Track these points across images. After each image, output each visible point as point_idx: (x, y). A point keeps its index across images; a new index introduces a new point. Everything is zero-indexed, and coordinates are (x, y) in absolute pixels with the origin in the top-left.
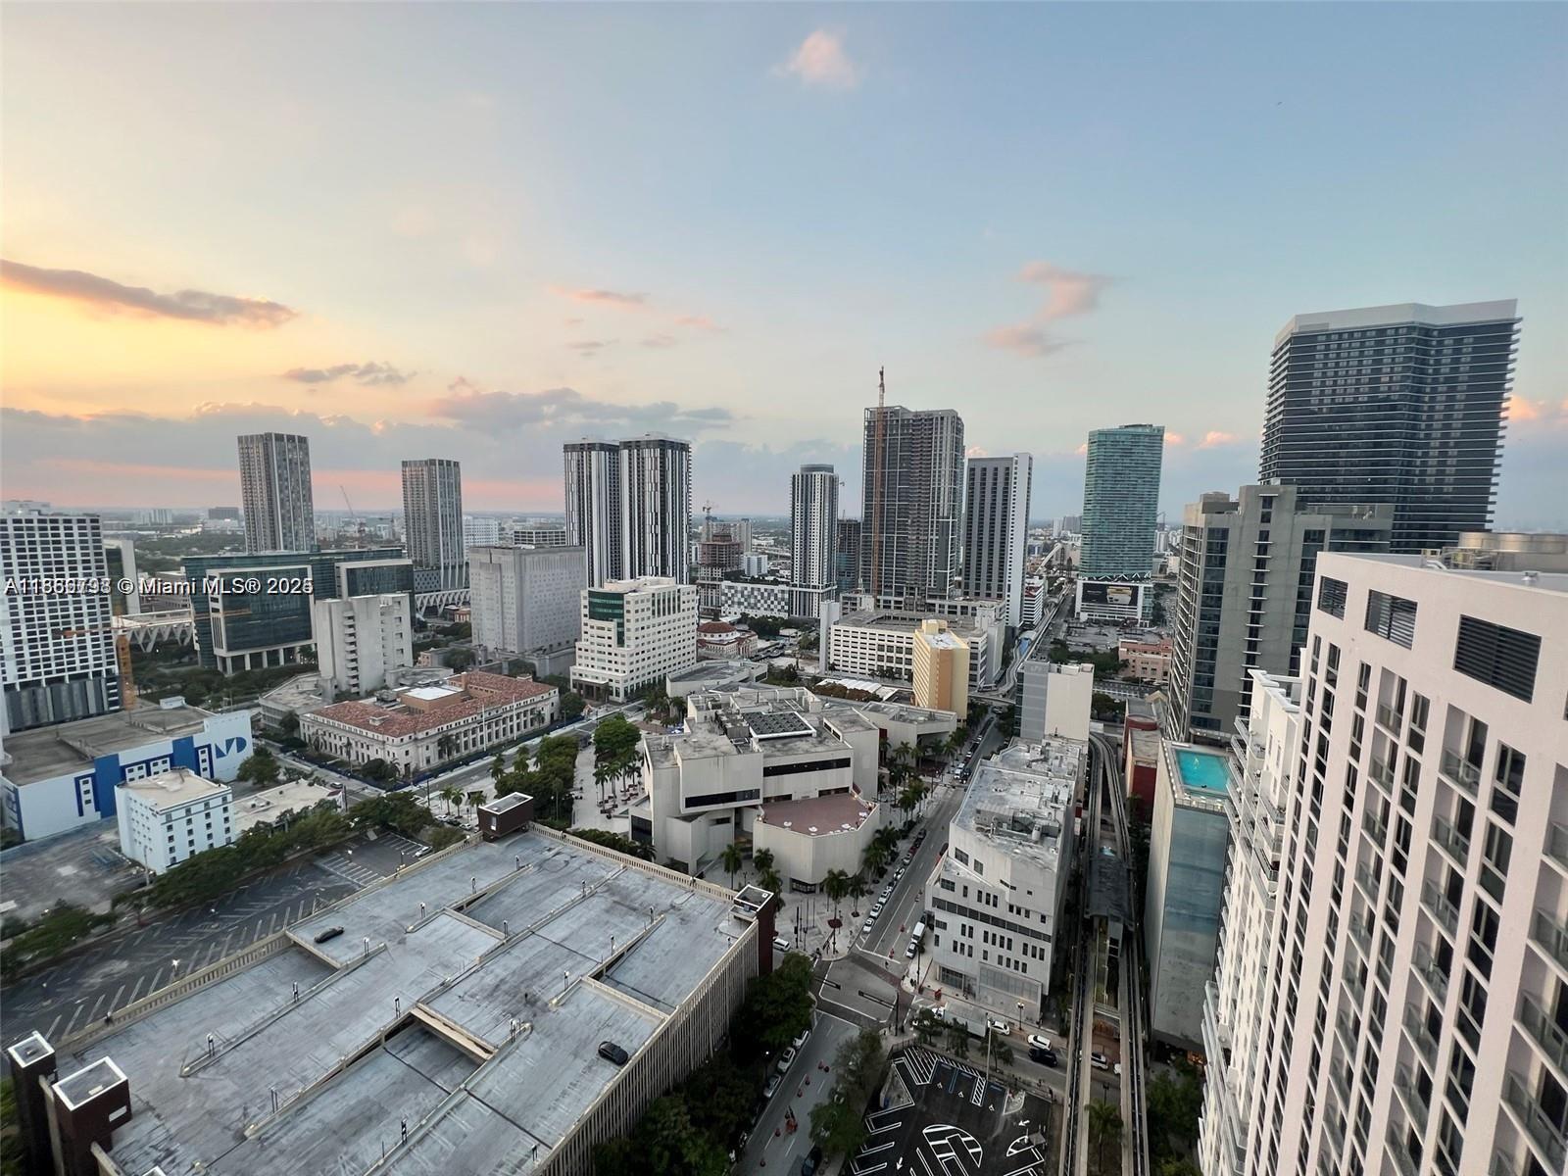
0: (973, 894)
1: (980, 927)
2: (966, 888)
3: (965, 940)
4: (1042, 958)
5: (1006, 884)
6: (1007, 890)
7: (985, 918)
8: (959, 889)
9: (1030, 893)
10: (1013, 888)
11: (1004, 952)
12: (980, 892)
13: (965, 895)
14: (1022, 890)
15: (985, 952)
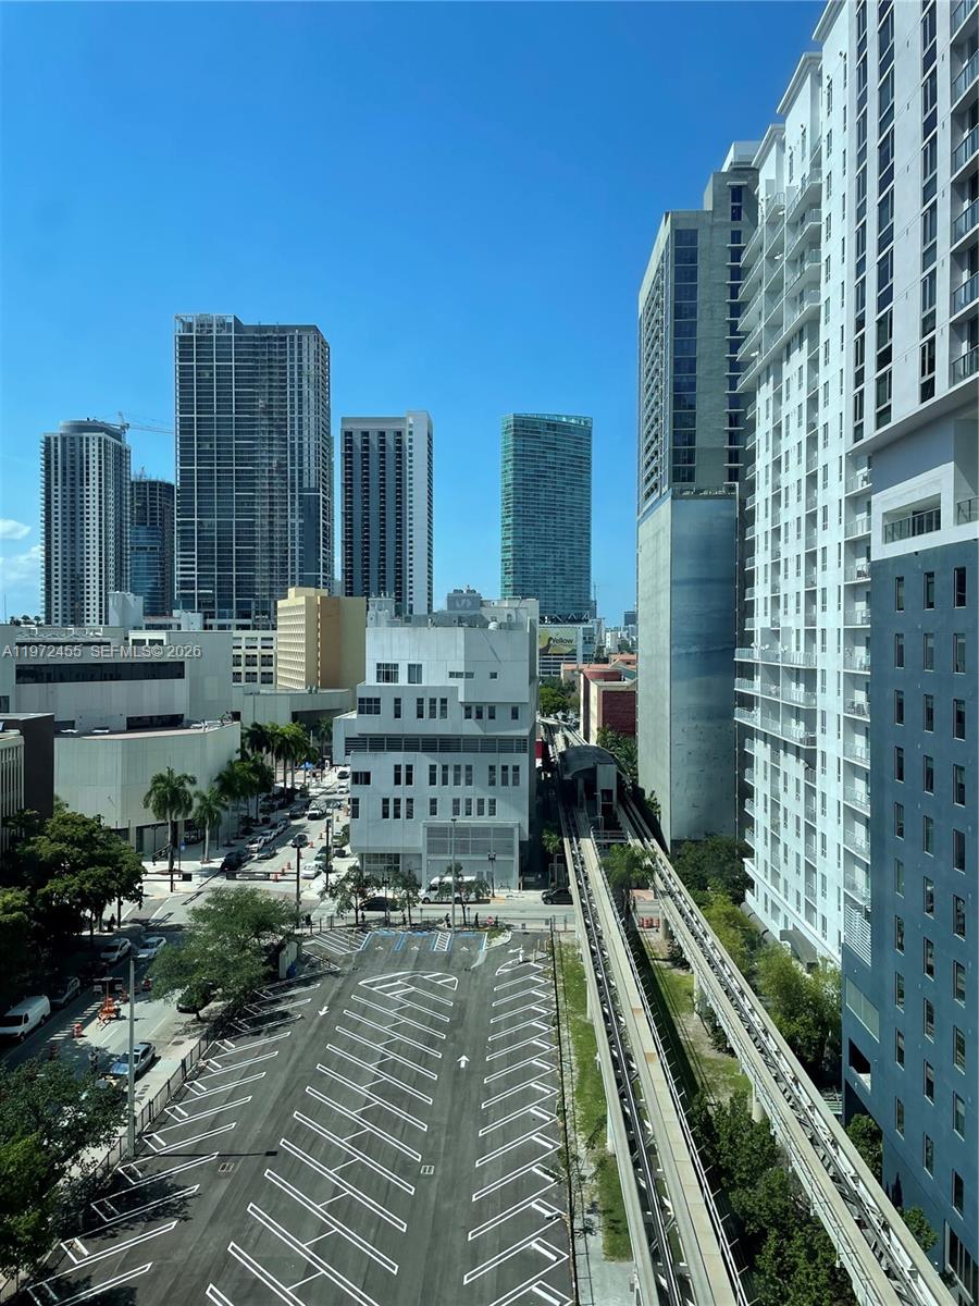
0: (409, 708)
1: (422, 762)
2: (398, 701)
3: (402, 792)
4: (516, 783)
5: (458, 675)
6: (460, 683)
7: (430, 744)
8: (387, 707)
9: (494, 676)
10: (469, 675)
11: (462, 791)
12: (420, 701)
13: (398, 715)
14: (482, 674)
15: (433, 802)
